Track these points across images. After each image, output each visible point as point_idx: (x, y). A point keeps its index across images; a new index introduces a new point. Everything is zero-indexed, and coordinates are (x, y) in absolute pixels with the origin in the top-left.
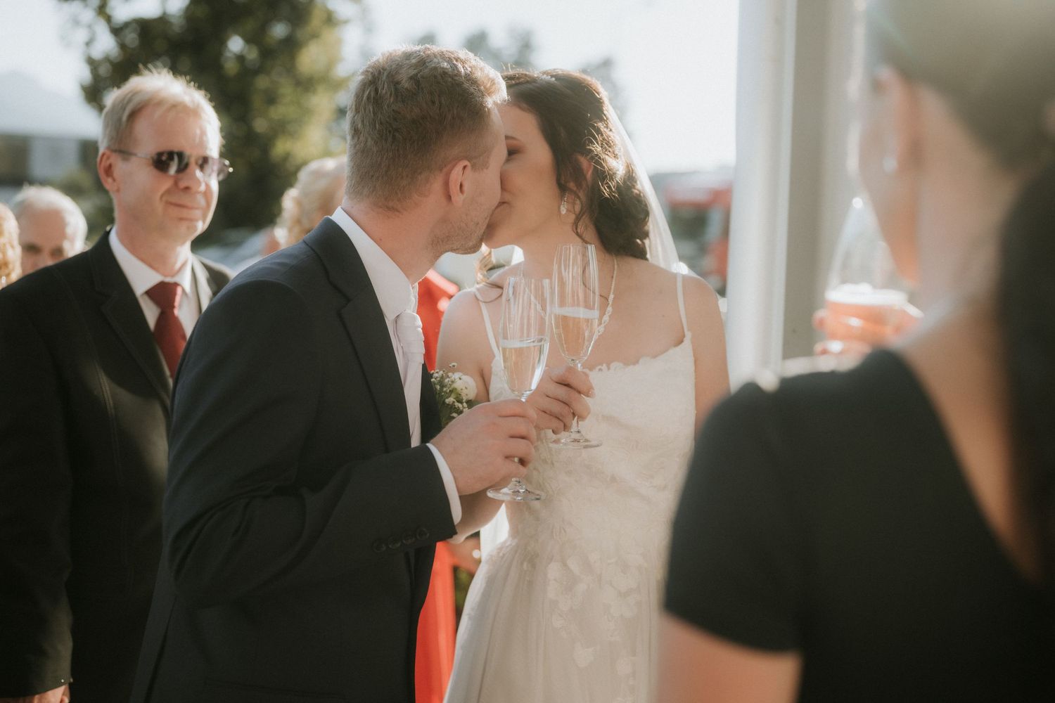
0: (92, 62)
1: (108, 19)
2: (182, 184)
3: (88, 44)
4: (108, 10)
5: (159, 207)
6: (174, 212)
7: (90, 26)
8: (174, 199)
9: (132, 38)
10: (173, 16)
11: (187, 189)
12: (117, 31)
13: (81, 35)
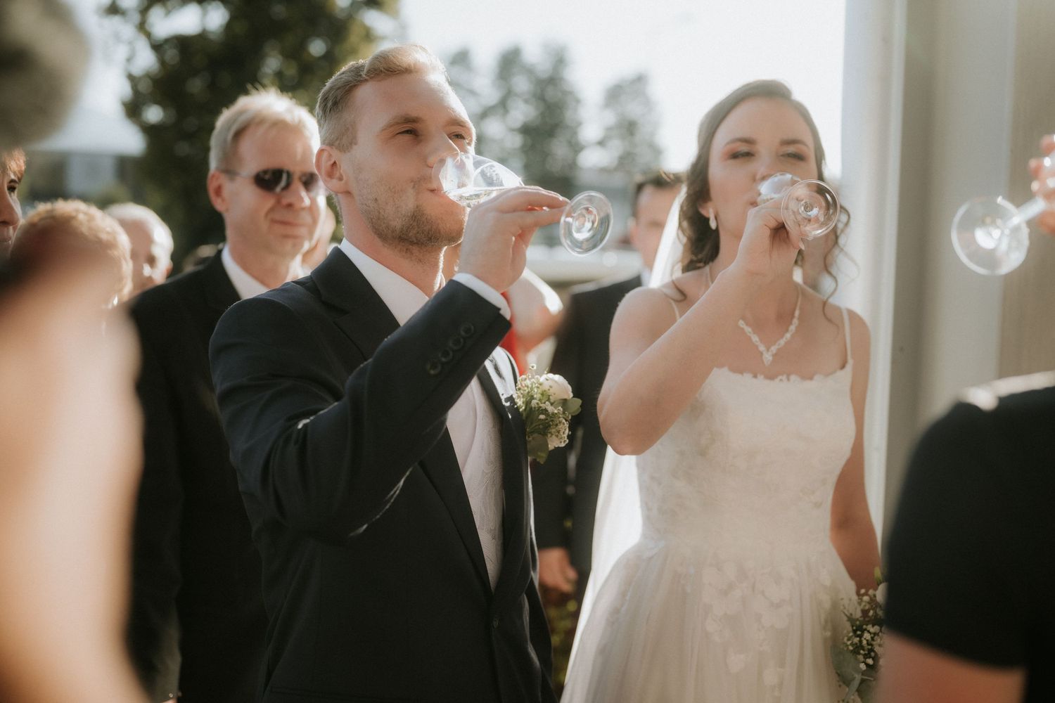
0: (131, 78)
1: (148, 35)
2: (285, 201)
3: (129, 60)
4: (147, 27)
5: (264, 225)
6: (279, 229)
7: (130, 43)
8: (277, 216)
9: (172, 54)
10: (213, 33)
11: (290, 206)
12: (157, 47)
13: (121, 52)
